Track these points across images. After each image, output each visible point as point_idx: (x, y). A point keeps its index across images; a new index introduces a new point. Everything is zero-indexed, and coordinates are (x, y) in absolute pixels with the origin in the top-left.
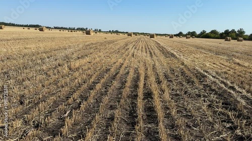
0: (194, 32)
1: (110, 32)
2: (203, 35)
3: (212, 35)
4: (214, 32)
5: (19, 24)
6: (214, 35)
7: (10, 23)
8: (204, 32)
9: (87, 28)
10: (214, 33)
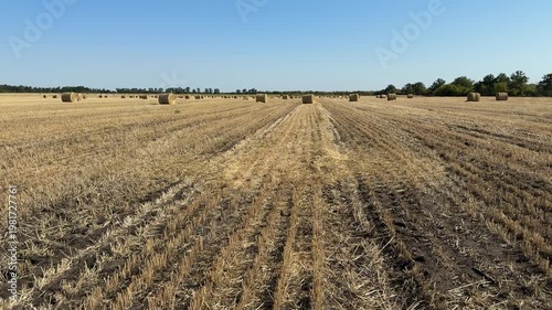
0: (419, 84)
1: (238, 92)
2: (440, 90)
3: (459, 89)
4: (461, 82)
5: (42, 87)
6: (461, 88)
7: (21, 87)
8: (440, 82)
9: (188, 89)
10: (462, 85)
